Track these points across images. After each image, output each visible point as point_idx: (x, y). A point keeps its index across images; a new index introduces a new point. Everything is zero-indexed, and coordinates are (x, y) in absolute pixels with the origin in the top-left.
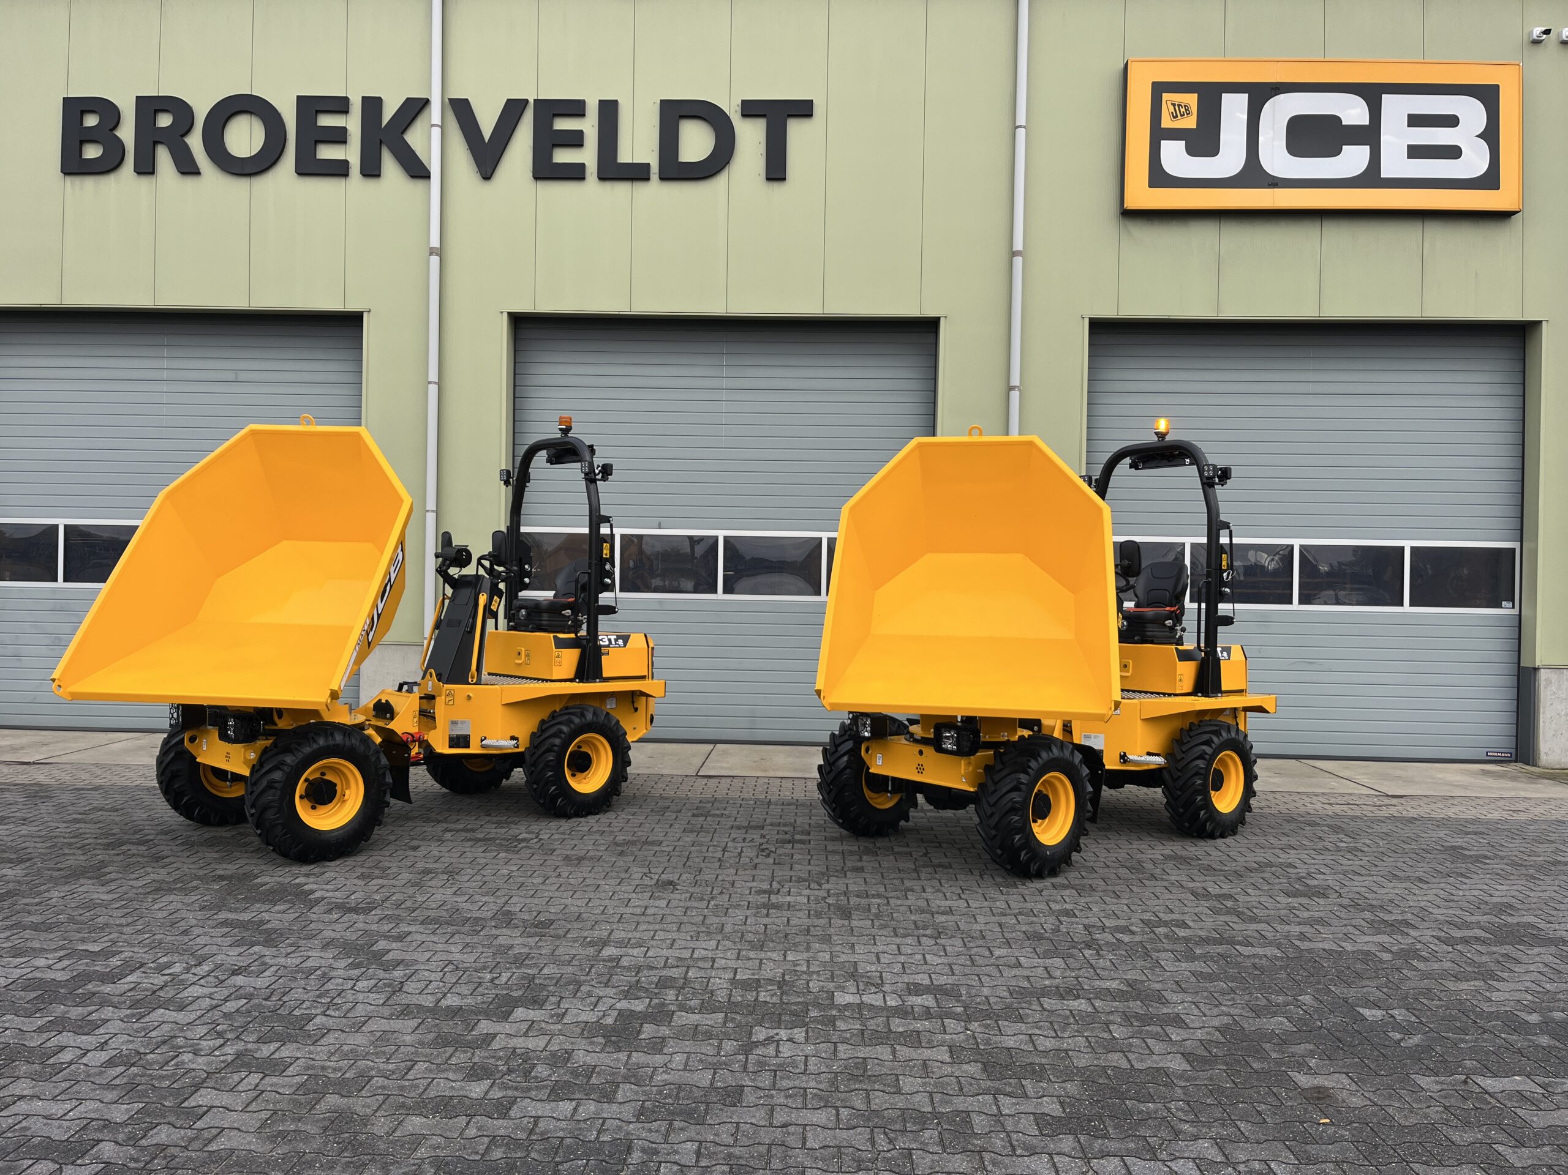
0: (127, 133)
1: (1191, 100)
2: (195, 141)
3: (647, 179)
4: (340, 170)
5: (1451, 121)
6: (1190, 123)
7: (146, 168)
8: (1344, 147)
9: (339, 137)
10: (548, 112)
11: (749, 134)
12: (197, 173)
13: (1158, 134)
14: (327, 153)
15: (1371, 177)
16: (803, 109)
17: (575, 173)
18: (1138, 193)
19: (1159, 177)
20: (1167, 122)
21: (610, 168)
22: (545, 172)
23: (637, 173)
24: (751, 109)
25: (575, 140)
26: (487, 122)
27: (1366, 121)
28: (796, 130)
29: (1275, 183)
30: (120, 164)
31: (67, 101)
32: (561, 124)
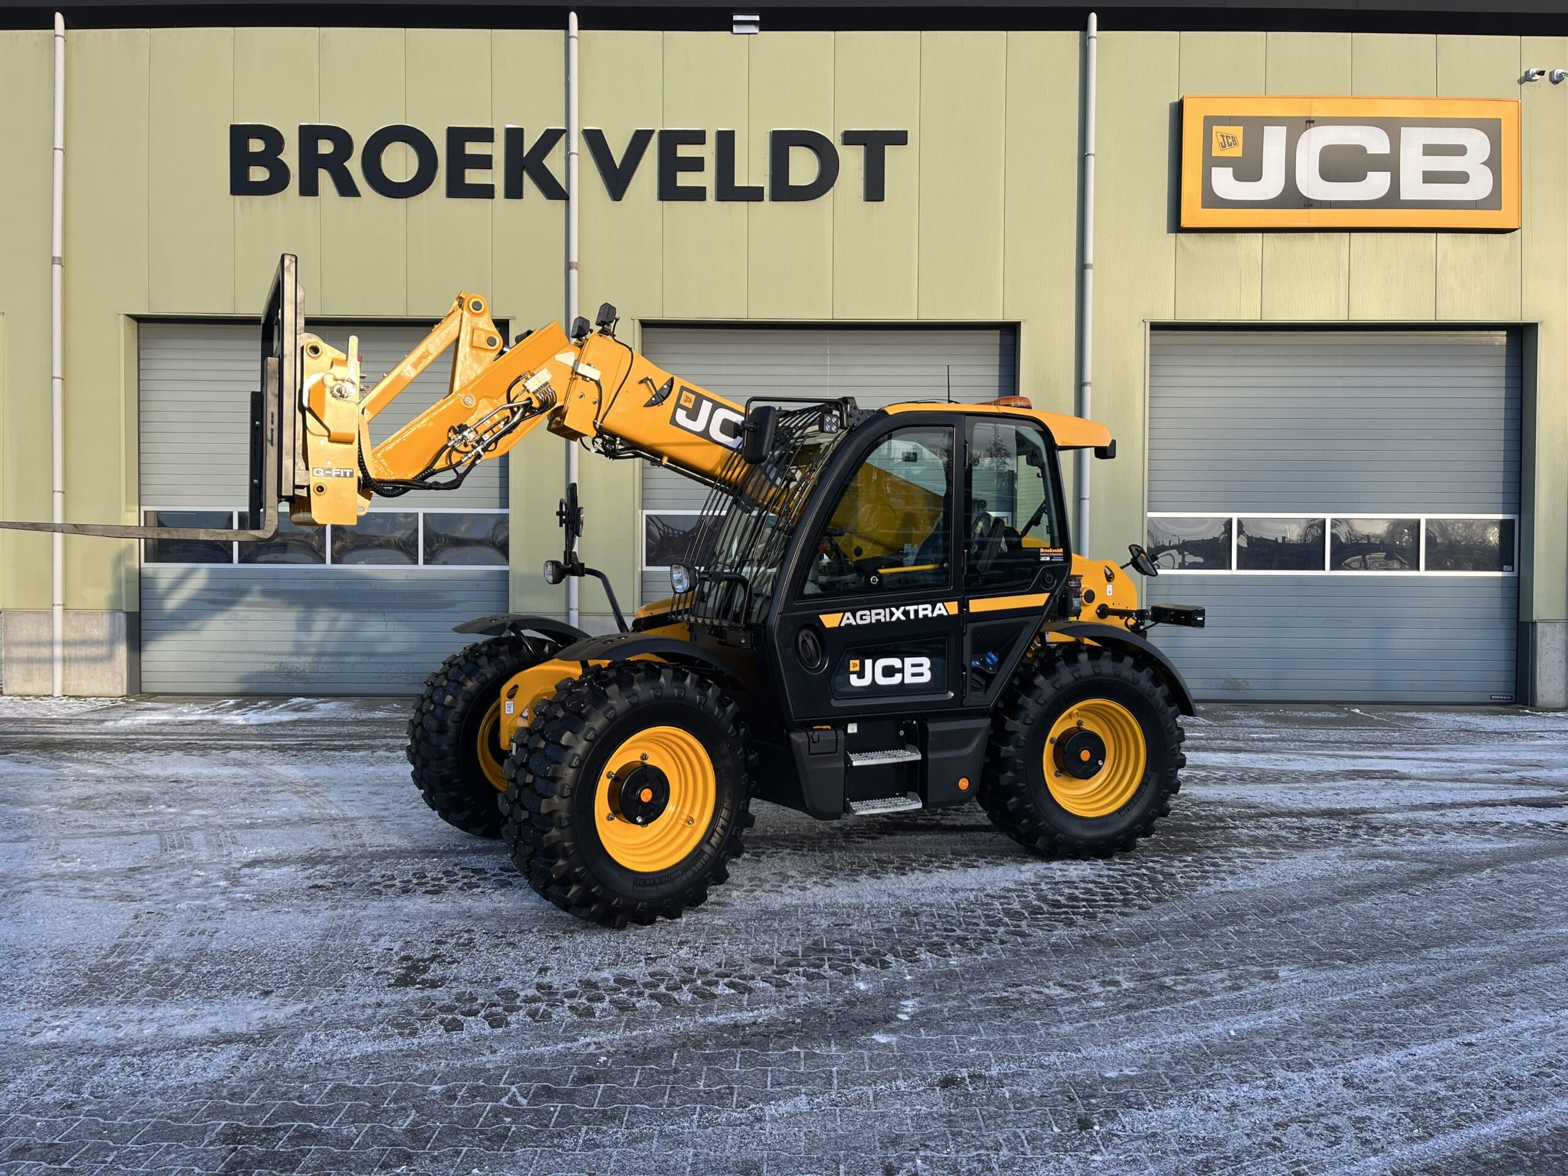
1: (1238, 131)
2: (354, 165)
3: (761, 199)
4: (486, 192)
5: (1460, 150)
6: (1237, 152)
8: (1369, 173)
10: (670, 140)
11: (851, 160)
12: (356, 193)
13: (1210, 162)
15: (1392, 200)
16: (900, 138)
17: (697, 194)
18: (1193, 213)
19: (1211, 200)
20: (1216, 152)
21: (728, 191)
22: (669, 191)
23: (753, 194)
24: (850, 138)
25: (696, 165)
27: (1387, 150)
28: (892, 155)
29: (1309, 204)
30: (286, 186)
31: (234, 128)
32: (684, 151)
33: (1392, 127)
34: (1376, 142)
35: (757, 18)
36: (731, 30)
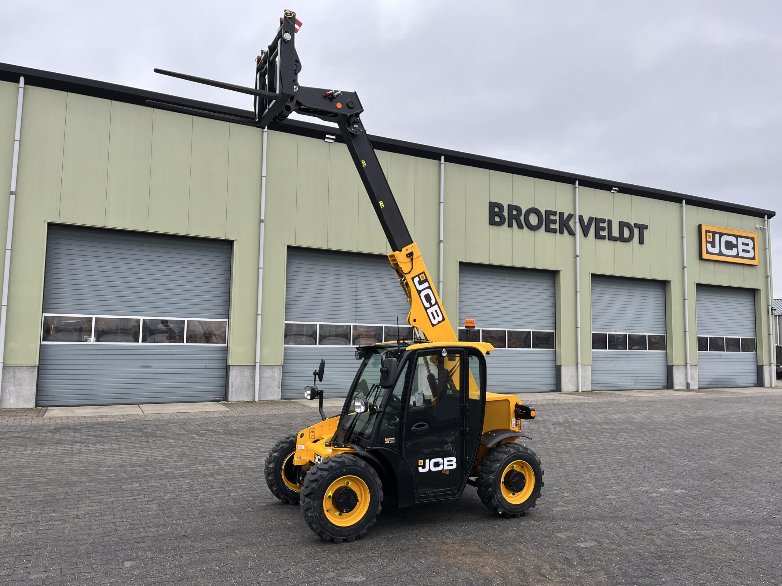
0: (505, 213)
1: (711, 234)
2: (522, 218)
3: (617, 241)
4: (554, 231)
5: (747, 245)
6: (711, 240)
7: (510, 225)
8: (733, 249)
9: (554, 222)
10: (598, 221)
11: (636, 231)
12: (522, 228)
13: (707, 242)
14: (552, 226)
15: (737, 256)
16: (646, 227)
17: (603, 238)
18: (705, 256)
19: (708, 252)
20: (708, 240)
21: (611, 238)
22: (598, 236)
23: (615, 239)
24: (636, 225)
25: (603, 229)
26: (586, 222)
27: (736, 243)
28: (645, 231)
29: (724, 255)
30: (504, 223)
31: (490, 203)
32: (601, 225)
33: (737, 237)
34: (733, 240)
35: (618, 189)
36: (610, 191)
